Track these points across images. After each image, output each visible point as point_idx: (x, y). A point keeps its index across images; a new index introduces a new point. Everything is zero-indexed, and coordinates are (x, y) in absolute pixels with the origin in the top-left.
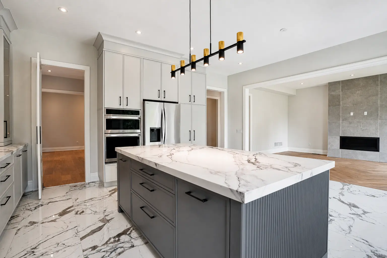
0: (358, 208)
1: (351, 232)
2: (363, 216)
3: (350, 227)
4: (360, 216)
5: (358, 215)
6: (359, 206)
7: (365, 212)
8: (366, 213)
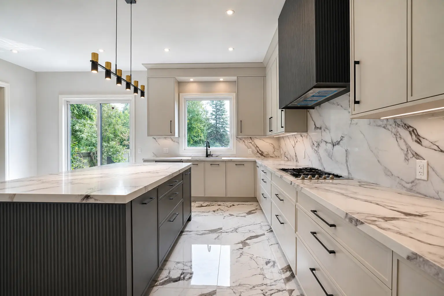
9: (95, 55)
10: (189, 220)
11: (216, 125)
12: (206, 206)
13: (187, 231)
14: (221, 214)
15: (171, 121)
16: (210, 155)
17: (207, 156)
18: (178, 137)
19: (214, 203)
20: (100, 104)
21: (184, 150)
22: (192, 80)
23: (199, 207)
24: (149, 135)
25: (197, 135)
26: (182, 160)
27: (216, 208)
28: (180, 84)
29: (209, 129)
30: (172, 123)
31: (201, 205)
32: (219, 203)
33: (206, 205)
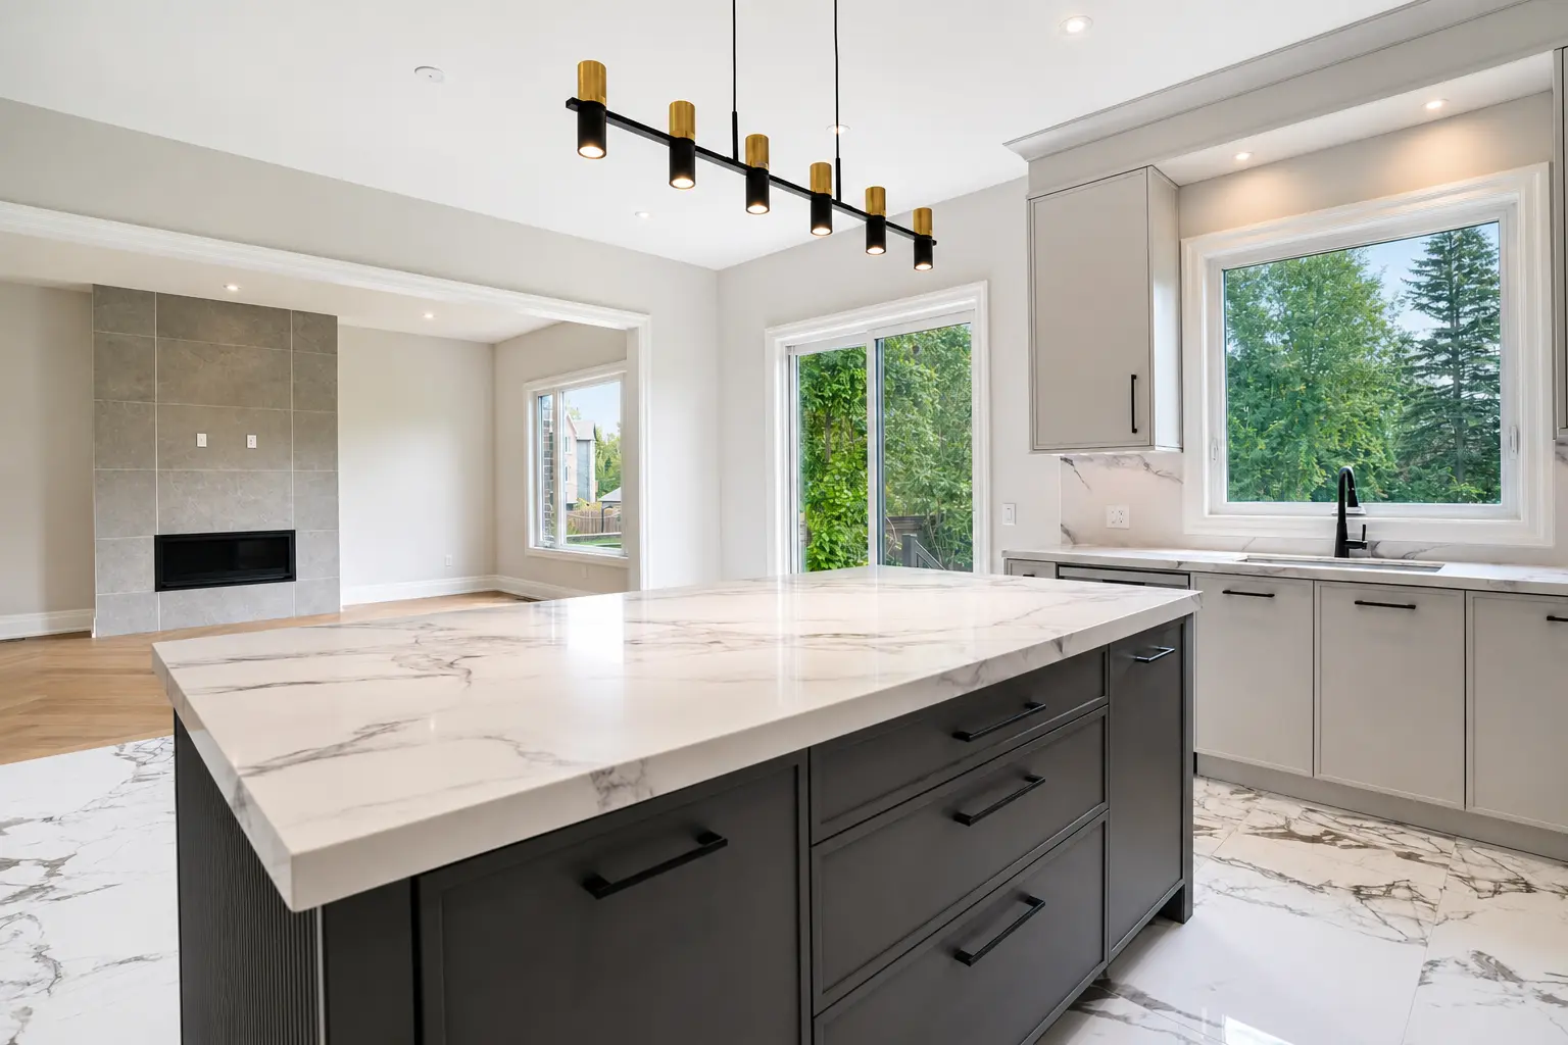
0: (16, 863)
1: (62, 971)
2: (54, 881)
3: (39, 956)
4: (42, 888)
5: (32, 890)
6: (14, 857)
7: (53, 867)
8: (58, 866)
9: (594, 72)
10: (1175, 911)
11: (1458, 396)
12: (1314, 840)
13: (1137, 997)
14: (1412, 931)
15: (1134, 377)
16: (1362, 545)
17: (1344, 547)
18: (1178, 450)
19: (1371, 831)
20: (877, 340)
21: (1211, 513)
22: (1243, 158)
23: (1269, 833)
24: (1036, 448)
25: (1348, 444)
26: (1183, 568)
27: (1381, 868)
28: (1181, 193)
29: (1416, 414)
30: (1137, 385)
31: (1288, 823)
32: (1414, 841)
33: (1316, 831)
